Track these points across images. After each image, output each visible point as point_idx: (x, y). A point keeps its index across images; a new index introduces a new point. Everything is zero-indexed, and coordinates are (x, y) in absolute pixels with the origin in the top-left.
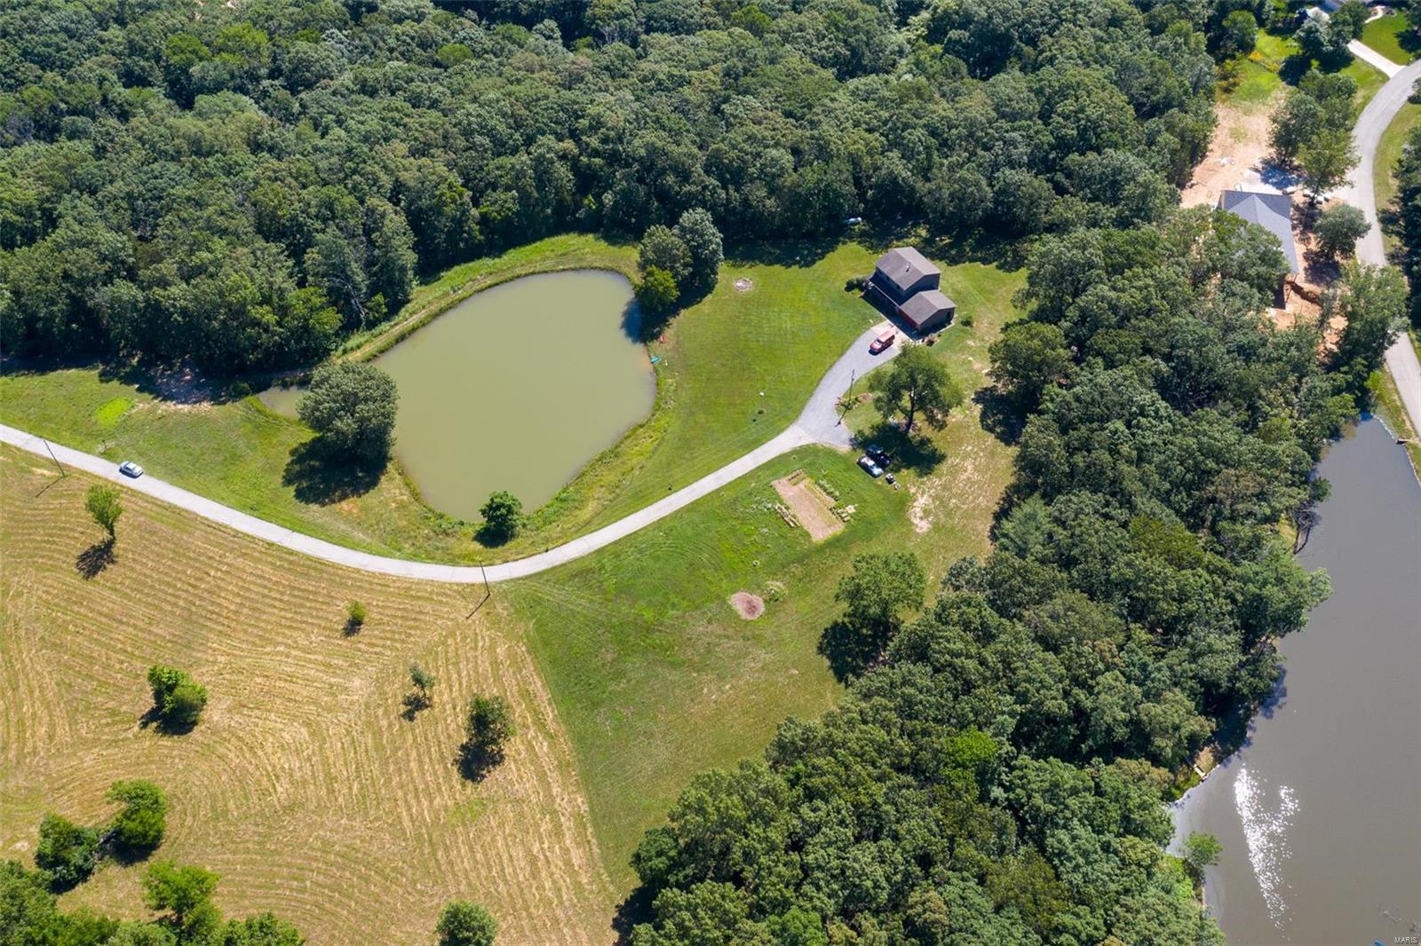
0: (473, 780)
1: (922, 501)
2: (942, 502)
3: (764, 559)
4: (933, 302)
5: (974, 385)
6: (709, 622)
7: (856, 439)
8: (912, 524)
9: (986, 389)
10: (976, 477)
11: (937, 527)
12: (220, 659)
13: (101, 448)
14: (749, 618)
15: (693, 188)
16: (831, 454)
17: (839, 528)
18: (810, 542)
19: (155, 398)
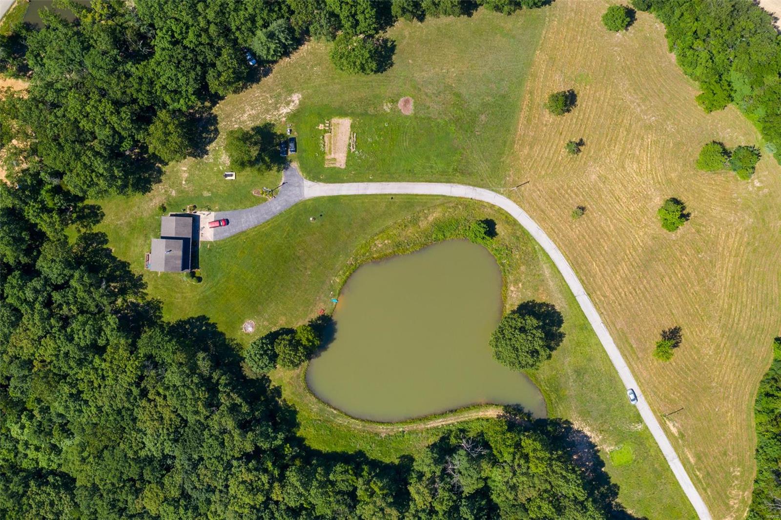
0: (573, 92)
1: (284, 110)
2: (276, 104)
3: (381, 126)
4: (174, 224)
5: (198, 163)
6: (429, 108)
7: (284, 168)
8: (300, 102)
9: (195, 157)
10: (248, 108)
11: (291, 92)
12: (641, 234)
13: (640, 427)
14: (411, 98)
15: (235, 396)
16: (304, 167)
17: (335, 120)
18: (354, 121)
19: (598, 451)
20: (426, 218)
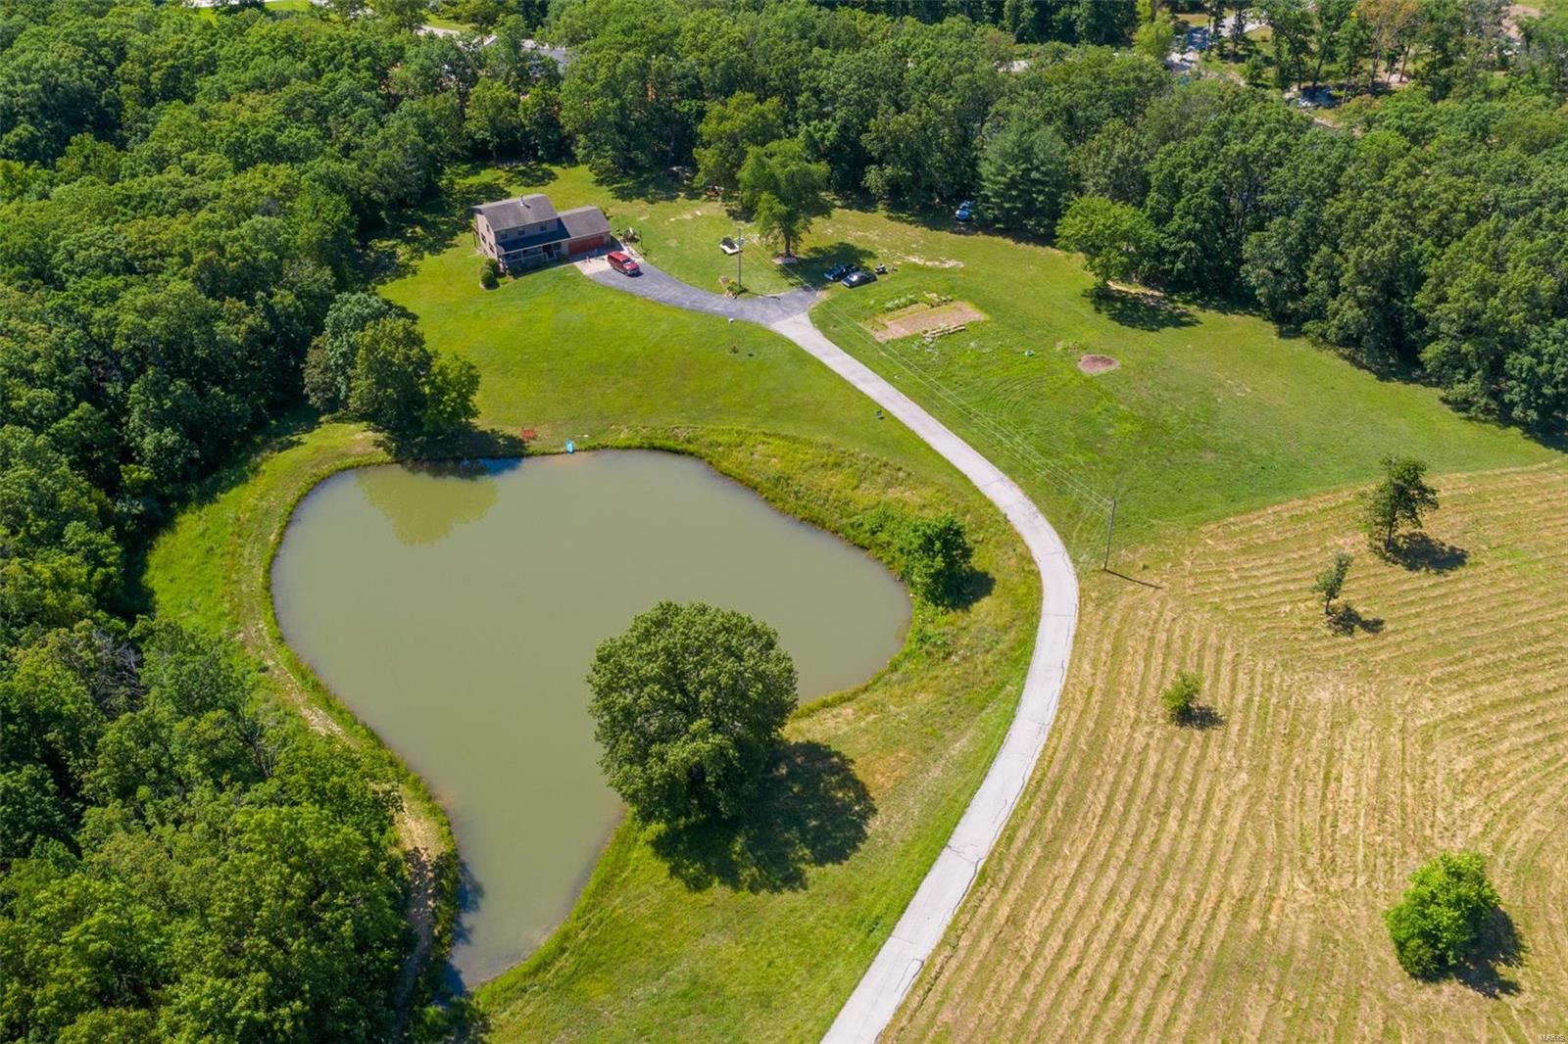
0: (1464, 556)
1: (916, 260)
2: (916, 251)
3: (1018, 349)
6: (1131, 388)
7: (805, 288)
8: (951, 267)
10: (875, 232)
11: (955, 257)
16: (829, 305)
17: (963, 303)
20: (888, 485)
